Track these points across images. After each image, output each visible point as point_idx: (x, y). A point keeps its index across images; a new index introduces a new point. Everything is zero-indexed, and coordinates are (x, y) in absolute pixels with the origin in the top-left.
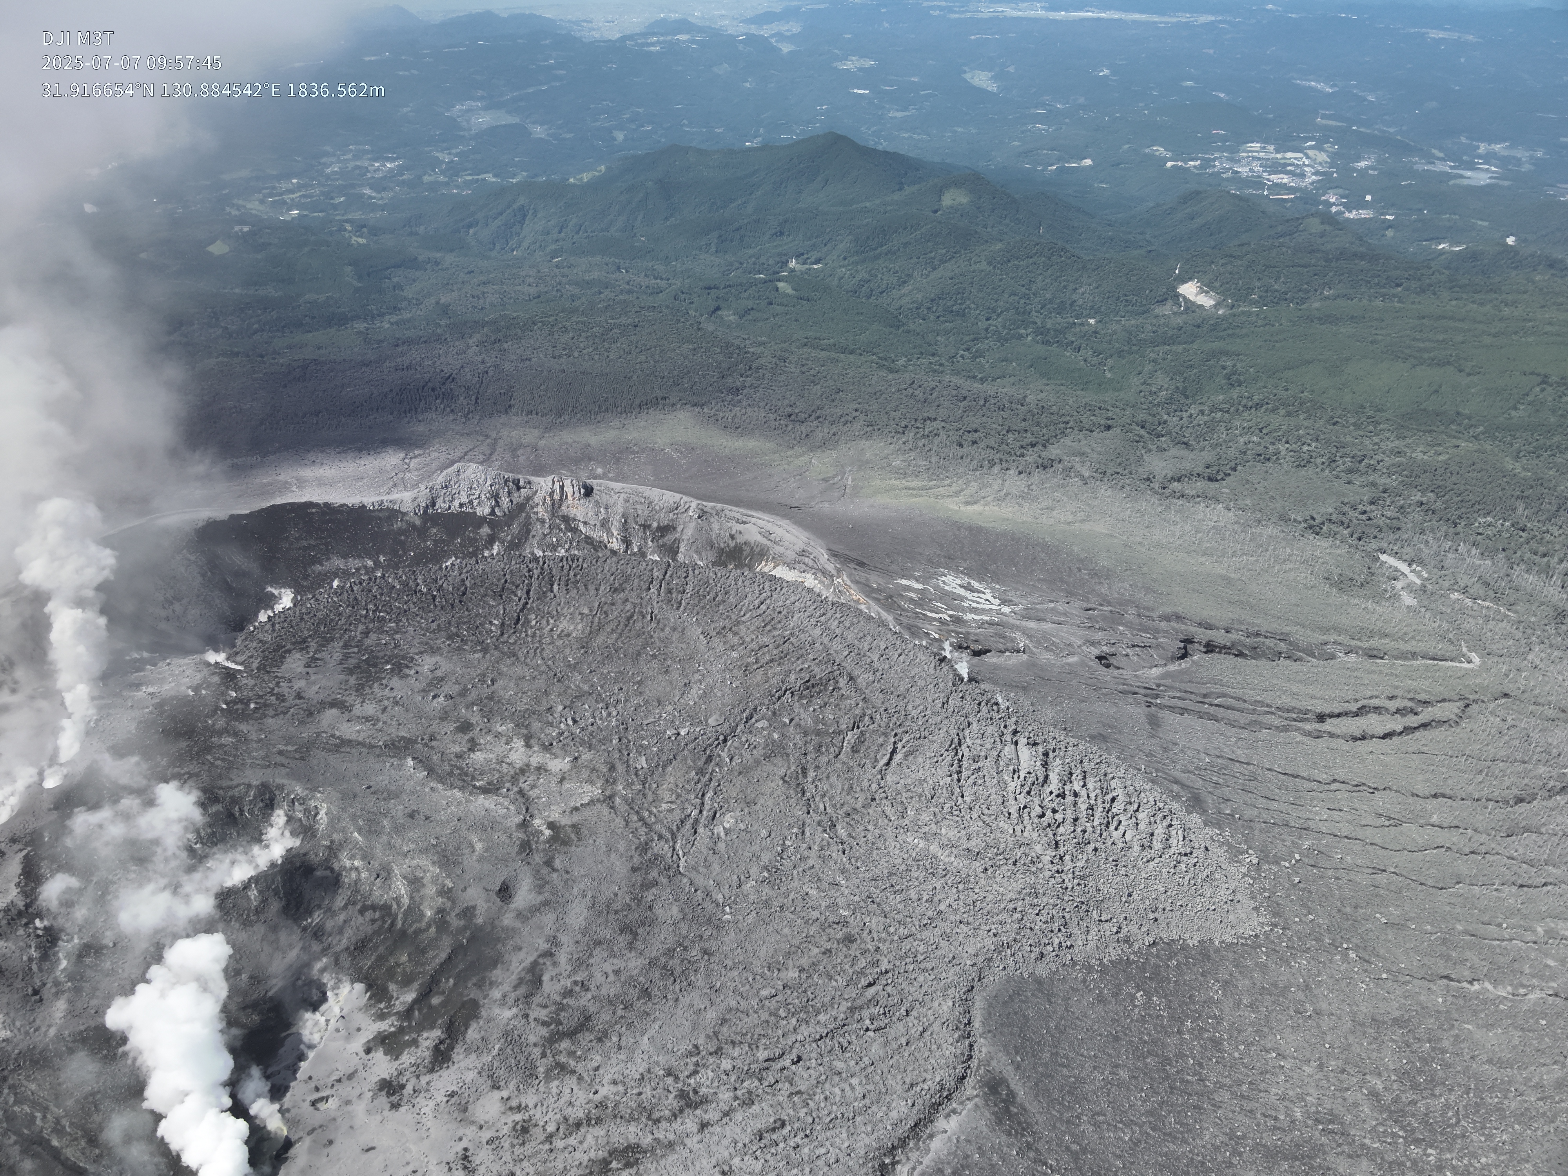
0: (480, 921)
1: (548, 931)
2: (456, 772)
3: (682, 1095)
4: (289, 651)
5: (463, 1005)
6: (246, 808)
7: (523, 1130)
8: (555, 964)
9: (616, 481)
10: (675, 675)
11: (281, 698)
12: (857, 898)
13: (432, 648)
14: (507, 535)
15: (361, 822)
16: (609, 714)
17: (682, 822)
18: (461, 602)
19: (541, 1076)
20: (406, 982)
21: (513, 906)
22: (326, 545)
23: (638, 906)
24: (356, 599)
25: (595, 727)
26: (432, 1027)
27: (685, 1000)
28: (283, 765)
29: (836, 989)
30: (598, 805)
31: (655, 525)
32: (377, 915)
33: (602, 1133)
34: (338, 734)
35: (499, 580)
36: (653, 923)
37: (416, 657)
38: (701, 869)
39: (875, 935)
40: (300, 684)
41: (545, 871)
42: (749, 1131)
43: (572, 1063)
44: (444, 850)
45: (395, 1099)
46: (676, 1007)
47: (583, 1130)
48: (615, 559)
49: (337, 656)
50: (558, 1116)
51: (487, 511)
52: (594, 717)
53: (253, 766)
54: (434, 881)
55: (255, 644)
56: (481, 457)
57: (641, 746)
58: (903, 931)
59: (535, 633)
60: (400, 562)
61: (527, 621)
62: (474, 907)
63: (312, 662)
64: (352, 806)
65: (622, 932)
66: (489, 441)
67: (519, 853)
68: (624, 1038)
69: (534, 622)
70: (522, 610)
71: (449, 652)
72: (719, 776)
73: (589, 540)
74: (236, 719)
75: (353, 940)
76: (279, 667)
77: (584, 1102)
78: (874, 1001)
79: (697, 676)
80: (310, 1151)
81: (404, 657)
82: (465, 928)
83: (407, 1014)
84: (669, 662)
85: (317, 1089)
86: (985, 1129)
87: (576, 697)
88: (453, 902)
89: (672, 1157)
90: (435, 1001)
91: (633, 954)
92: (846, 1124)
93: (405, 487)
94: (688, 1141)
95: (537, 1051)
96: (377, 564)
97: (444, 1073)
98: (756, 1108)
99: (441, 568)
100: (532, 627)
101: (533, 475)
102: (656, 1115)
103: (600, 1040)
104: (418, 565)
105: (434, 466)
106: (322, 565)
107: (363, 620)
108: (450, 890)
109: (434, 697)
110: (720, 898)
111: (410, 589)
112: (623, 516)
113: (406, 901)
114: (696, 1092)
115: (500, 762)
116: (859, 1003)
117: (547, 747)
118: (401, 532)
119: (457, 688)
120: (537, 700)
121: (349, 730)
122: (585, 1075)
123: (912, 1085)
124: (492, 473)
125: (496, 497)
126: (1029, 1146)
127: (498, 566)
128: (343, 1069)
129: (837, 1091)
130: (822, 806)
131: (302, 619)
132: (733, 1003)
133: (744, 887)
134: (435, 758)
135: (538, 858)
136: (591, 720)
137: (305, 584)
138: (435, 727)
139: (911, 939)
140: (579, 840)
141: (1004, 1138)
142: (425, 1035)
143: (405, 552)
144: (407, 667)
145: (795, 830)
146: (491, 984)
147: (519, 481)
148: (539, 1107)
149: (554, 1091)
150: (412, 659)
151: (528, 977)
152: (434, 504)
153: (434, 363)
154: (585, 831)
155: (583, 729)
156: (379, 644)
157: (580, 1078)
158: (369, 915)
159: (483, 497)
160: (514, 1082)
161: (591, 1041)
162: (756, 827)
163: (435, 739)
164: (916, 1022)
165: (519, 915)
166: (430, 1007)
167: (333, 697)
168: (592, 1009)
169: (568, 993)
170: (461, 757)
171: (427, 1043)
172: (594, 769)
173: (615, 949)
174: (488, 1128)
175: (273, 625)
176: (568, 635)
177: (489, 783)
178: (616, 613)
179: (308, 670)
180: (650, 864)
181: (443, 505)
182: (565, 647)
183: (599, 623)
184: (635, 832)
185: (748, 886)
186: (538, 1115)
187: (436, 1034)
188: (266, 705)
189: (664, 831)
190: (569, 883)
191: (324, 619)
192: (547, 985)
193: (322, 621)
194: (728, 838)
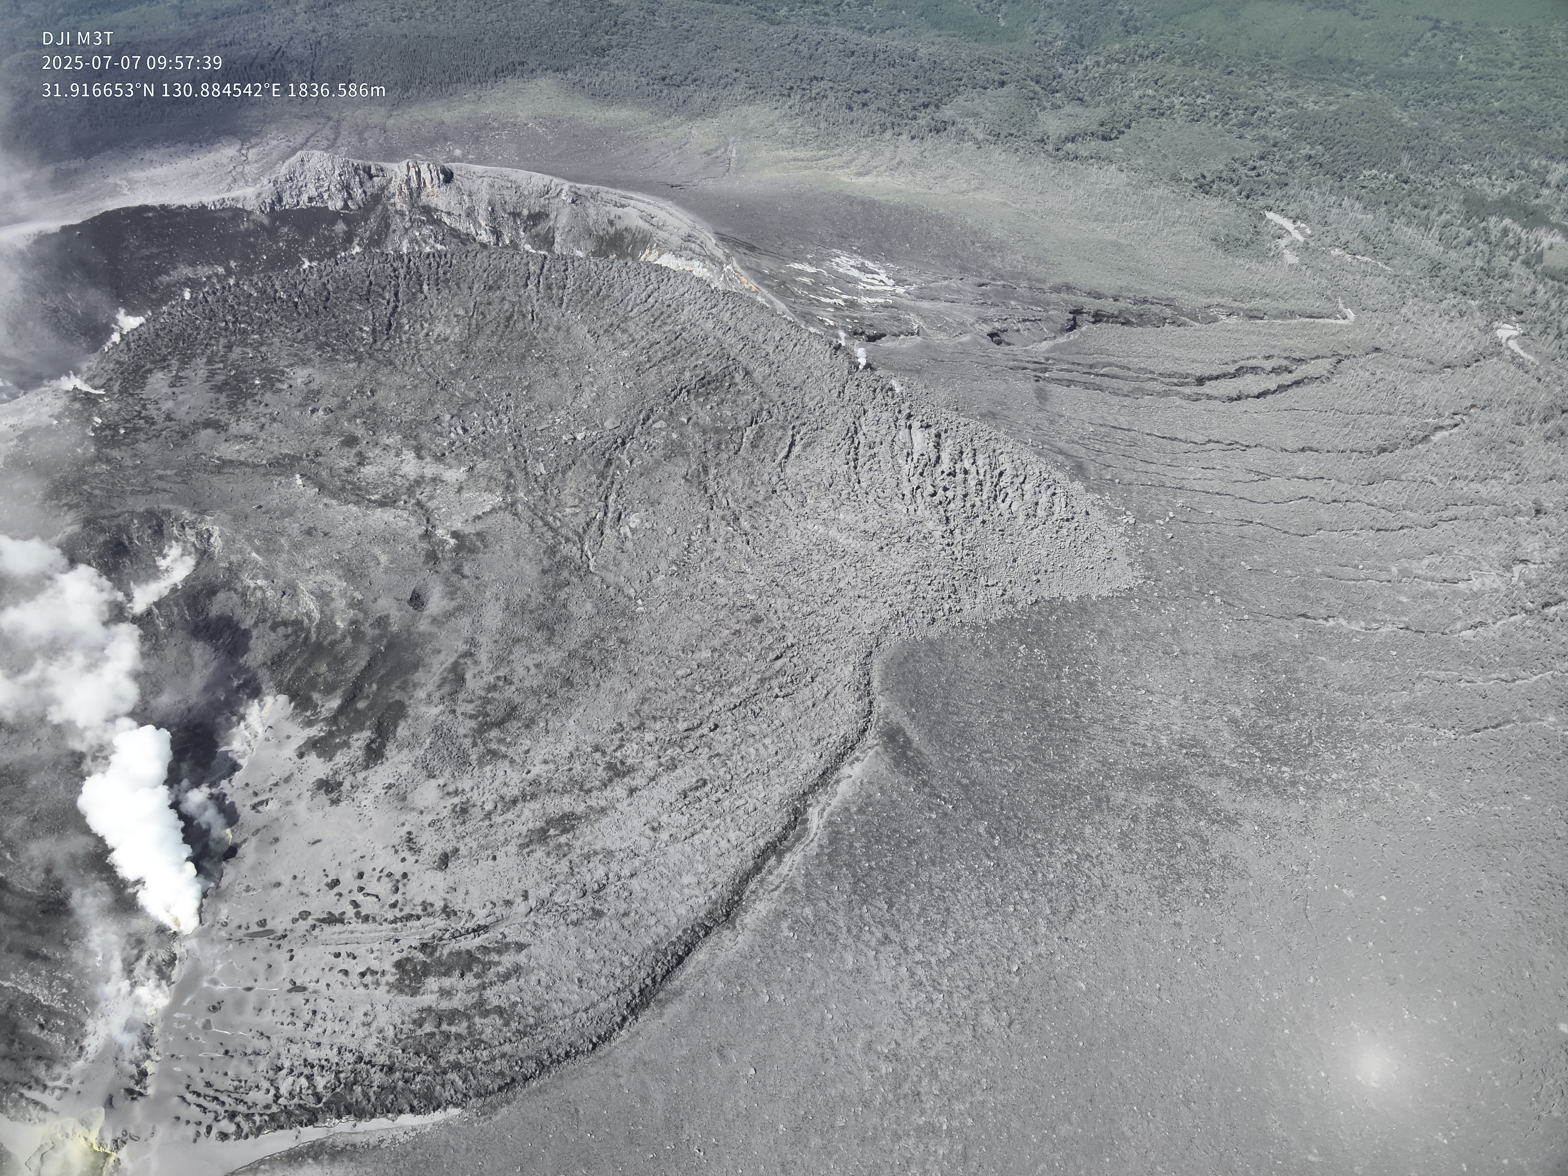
0: (395, 628)
1: (465, 634)
2: (349, 487)
3: (610, 767)
4: (150, 371)
5: (390, 707)
6: (135, 536)
7: (463, 811)
8: (476, 663)
9: (477, 163)
10: (565, 378)
11: (150, 421)
12: (762, 583)
13: (302, 360)
14: (363, 233)
15: (257, 542)
16: (500, 422)
17: (588, 525)
18: (325, 308)
19: (474, 763)
20: (329, 690)
21: (426, 613)
22: (170, 252)
23: (553, 605)
24: (211, 310)
25: (487, 435)
26: (362, 730)
27: (606, 685)
28: (165, 490)
29: (746, 664)
30: (501, 513)
31: (525, 212)
32: (290, 630)
33: (538, 806)
34: (217, 454)
35: (363, 282)
36: (569, 619)
37: (287, 370)
38: (611, 567)
39: (781, 615)
40: (168, 405)
41: (454, 578)
42: (674, 791)
43: (503, 749)
44: (348, 564)
45: (334, 795)
46: (598, 691)
47: (519, 805)
48: (485, 253)
49: (203, 373)
50: (495, 796)
51: (339, 204)
52: (485, 425)
53: (133, 493)
54: (343, 594)
55: (112, 366)
56: (325, 142)
57: (538, 453)
58: (806, 609)
59: (409, 339)
60: (254, 267)
61: (400, 326)
62: (387, 617)
63: (177, 381)
64: (244, 527)
65: (539, 629)
66: (331, 123)
67: (426, 563)
68: (550, 723)
69: (407, 327)
70: (392, 314)
71: (321, 363)
72: (621, 479)
73: (454, 233)
74: (106, 446)
75: (270, 655)
76: (142, 388)
77: (518, 781)
78: (782, 672)
79: (588, 379)
80: (257, 849)
81: (274, 371)
82: (381, 636)
83: (335, 718)
84: (557, 365)
85: (256, 794)
86: (885, 772)
87: (463, 405)
88: (366, 613)
89: (605, 821)
90: (361, 705)
91: (552, 648)
92: (761, 778)
93: (246, 182)
94: (618, 806)
95: (468, 742)
96: (229, 272)
97: (379, 768)
98: (679, 772)
99: (298, 272)
100: (405, 333)
101: (384, 161)
102: (587, 786)
103: (527, 726)
104: (273, 269)
105: (275, 155)
106: (169, 275)
107: (223, 333)
108: (360, 602)
109: (313, 411)
110: (632, 592)
111: (268, 297)
112: (489, 204)
113: (317, 615)
114: (623, 763)
115: (393, 475)
116: (768, 674)
117: (440, 458)
118: (249, 233)
119: (335, 401)
120: (423, 410)
121: (230, 450)
122: (516, 758)
123: (819, 740)
124: (339, 161)
125: (347, 187)
126: (925, 783)
127: (361, 267)
128: (279, 774)
129: (752, 750)
130: (724, 502)
131: (158, 335)
132: (652, 684)
133: (654, 581)
134: (324, 474)
135: (446, 567)
136: (482, 428)
137: (154, 297)
138: (319, 442)
139: (814, 616)
140: (486, 547)
141: (902, 778)
142: (356, 736)
143: (257, 256)
144: (279, 381)
145: (699, 526)
146: (415, 686)
147: (370, 168)
148: (475, 790)
149: (489, 774)
150: (283, 373)
151: (451, 676)
152: (280, 200)
153: (260, 35)
154: (490, 539)
155: (474, 438)
156: (243, 359)
157: (512, 761)
158: (281, 630)
159: (333, 189)
160: (449, 769)
161: (519, 728)
162: (661, 525)
163: (321, 455)
164: (820, 686)
165: (434, 620)
166: (357, 711)
167: (205, 416)
168: (517, 699)
169: (493, 688)
170: (351, 471)
171: (359, 743)
172: (491, 478)
173: (534, 645)
174: (429, 812)
175: (128, 344)
176: (446, 340)
177: (384, 497)
178: (493, 314)
179: (174, 389)
180: (560, 566)
181: (290, 200)
182: (443, 353)
183: (477, 325)
184: (541, 536)
185: (659, 580)
186: (475, 797)
187: (366, 734)
188: (136, 429)
189: (570, 535)
190: (480, 588)
191: (182, 334)
192: (471, 683)
193: (179, 337)
194: (635, 537)
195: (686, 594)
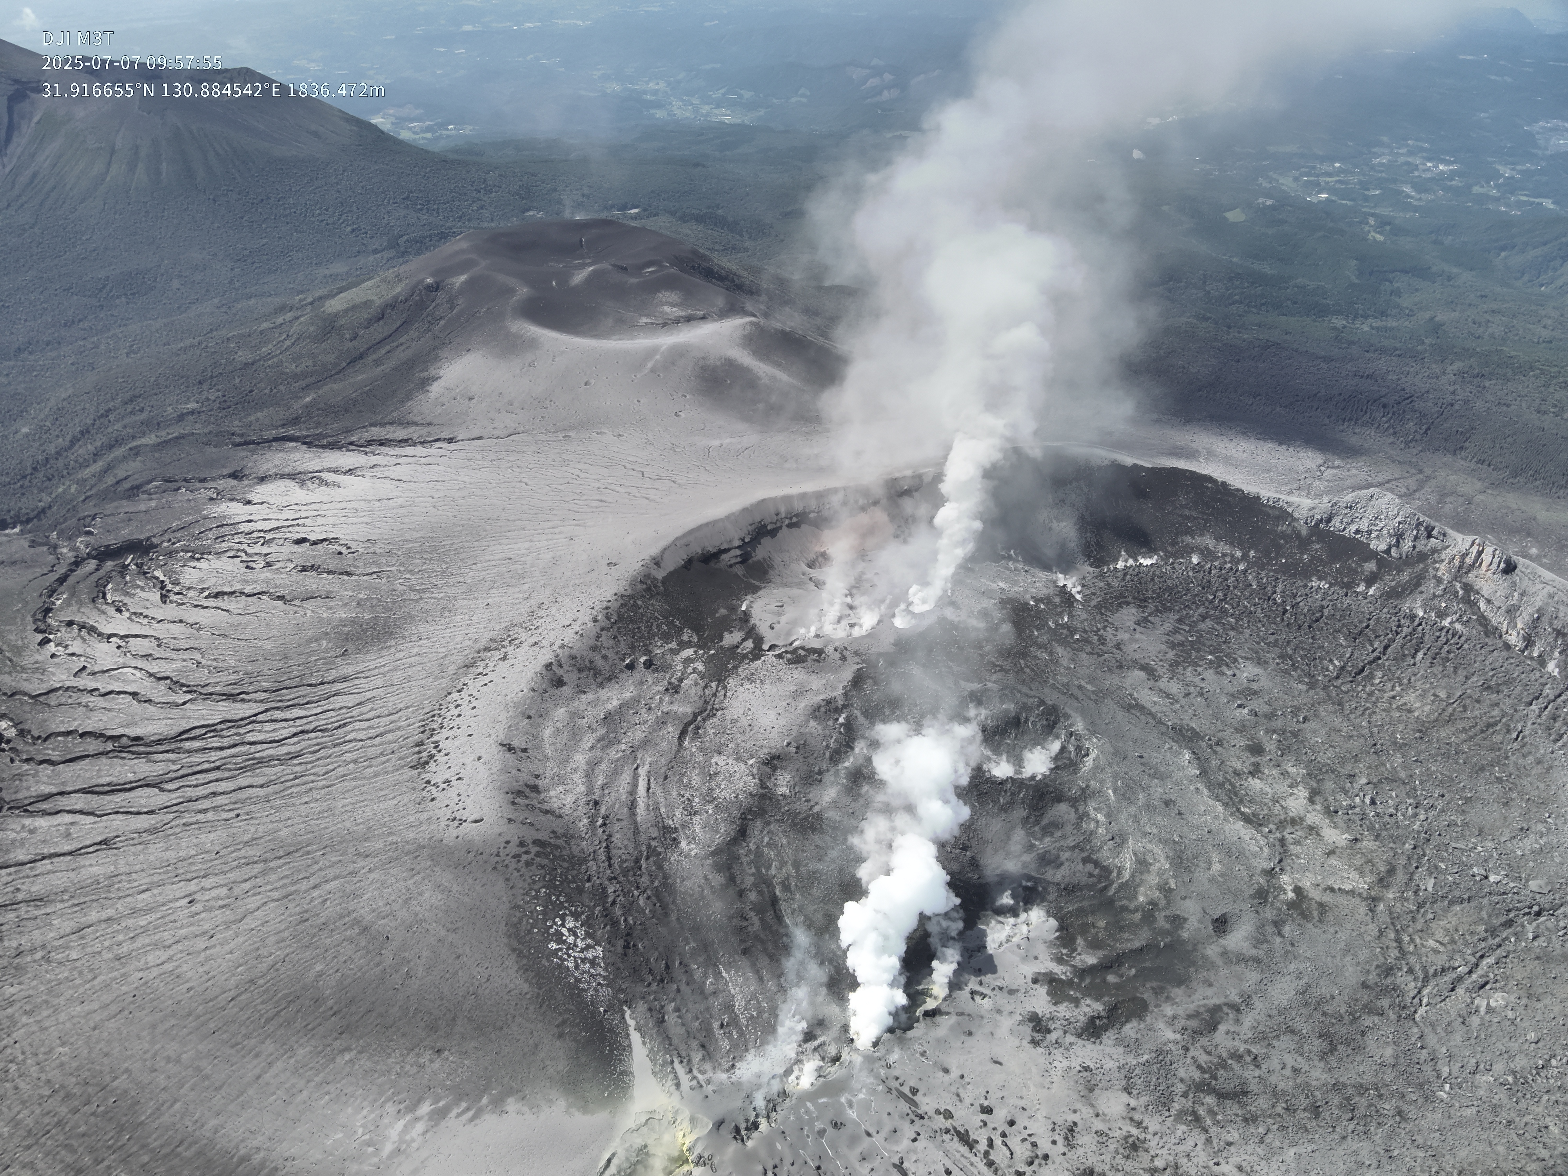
0: (1185, 935)
1: (1246, 987)
2: (1228, 786)
4: (1128, 604)
5: (1134, 999)
6: (1031, 719)
7: (1134, 1146)
8: (1237, 1021)
9: (1548, 569)
10: (1515, 813)
11: (1102, 641)
13: (1259, 659)
14: (1389, 581)
15: (1119, 783)
16: (1416, 815)
17: (1443, 970)
18: (1310, 627)
19: (1173, 1112)
20: (1094, 945)
21: (1222, 941)
22: (1207, 521)
23: (1351, 1023)
24: (1209, 581)
25: (1393, 820)
26: (1097, 999)
27: (1353, 1144)
28: (1077, 699)
30: (1358, 900)
32: (1097, 872)
34: (1136, 695)
35: (1361, 622)
36: (1358, 1049)
37: (1240, 661)
38: (1439, 1030)
40: (1123, 636)
41: (1270, 929)
43: (1209, 1122)
44: (1182, 851)
45: (1037, 1036)
46: (1339, 1143)
48: (1505, 654)
49: (1168, 627)
50: (1171, 1158)
51: (1383, 547)
52: (1397, 810)
53: (1053, 687)
54: (1161, 873)
55: (1102, 584)
56: (1404, 490)
57: (1436, 867)
59: (1373, 692)
60: (1268, 564)
61: (1371, 676)
62: (1186, 920)
63: (1143, 622)
64: (1118, 765)
65: (1320, 1036)
66: (1420, 476)
67: (1253, 897)
68: (1270, 1135)
69: (1377, 681)
70: (1370, 663)
71: (1274, 670)
72: (1512, 948)
73: (1483, 621)
74: (1057, 641)
75: (1067, 880)
76: (1113, 613)
77: (1201, 1164)
79: (1541, 827)
80: (951, 1028)
81: (1228, 655)
82: (1168, 933)
83: (1083, 972)
84: (1514, 795)
87: (1386, 778)
88: (1169, 903)
90: (1111, 978)
91: (1322, 1064)
93: (1308, 493)
95: (1180, 1088)
96: (1245, 559)
97: (1089, 1046)
99: (1306, 586)
100: (1372, 685)
101: (1452, 528)
103: (1246, 1120)
104: (1284, 573)
105: (1348, 482)
106: (1193, 538)
107: (1207, 604)
108: (1170, 890)
109: (1239, 706)
110: (1445, 1071)
111: (1265, 594)
112: (1538, 611)
113: (1126, 875)
115: (1275, 801)
117: (1331, 813)
118: (1283, 535)
119: (1266, 709)
120: (1343, 761)
121: (1147, 697)
122: (1215, 1141)
124: (1407, 510)
125: (1399, 536)
127: (1366, 607)
128: (1009, 982)
131: (1153, 579)
133: (1478, 1076)
134: (1214, 763)
135: (1269, 913)
136: (1392, 810)
137: (1170, 549)
138: (1227, 734)
140: (1320, 921)
142: (1088, 1001)
143: (1277, 557)
144: (1227, 666)
146: (1168, 998)
147: (1433, 529)
148: (1157, 1137)
149: (1179, 1133)
150: (1235, 660)
151: (1206, 1016)
152: (1329, 520)
153: (1399, 379)
154: (1330, 917)
155: (1378, 815)
156: (1209, 633)
157: (1209, 1141)
158: (1090, 867)
159: (1385, 531)
160: (1147, 1098)
161: (1237, 1115)
162: (1525, 1024)
163: (1222, 746)
165: (1225, 953)
166: (1104, 981)
167: (1147, 661)
168: (1253, 1087)
169: (1237, 1057)
170: (1238, 775)
171: (1087, 1009)
172: (1370, 861)
173: (1306, 1048)
174: (1103, 1121)
175: (1125, 575)
176: (1410, 711)
177: (1254, 815)
178: (1477, 713)
179: (1137, 627)
180: (1385, 991)
181: (1338, 524)
182: (1399, 722)
183: (1451, 715)
184: (1385, 949)
185: (1484, 1079)
186: (1153, 1143)
187: (1098, 1007)
188: (1087, 641)
189: (1417, 968)
190: (1290, 955)
191: (1172, 589)
192: (1220, 1035)
193: (1170, 589)
194: (1487, 1018)
195: (1504, 1116)
